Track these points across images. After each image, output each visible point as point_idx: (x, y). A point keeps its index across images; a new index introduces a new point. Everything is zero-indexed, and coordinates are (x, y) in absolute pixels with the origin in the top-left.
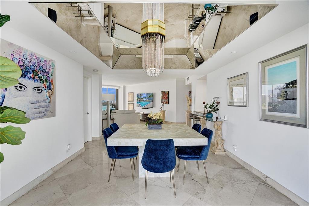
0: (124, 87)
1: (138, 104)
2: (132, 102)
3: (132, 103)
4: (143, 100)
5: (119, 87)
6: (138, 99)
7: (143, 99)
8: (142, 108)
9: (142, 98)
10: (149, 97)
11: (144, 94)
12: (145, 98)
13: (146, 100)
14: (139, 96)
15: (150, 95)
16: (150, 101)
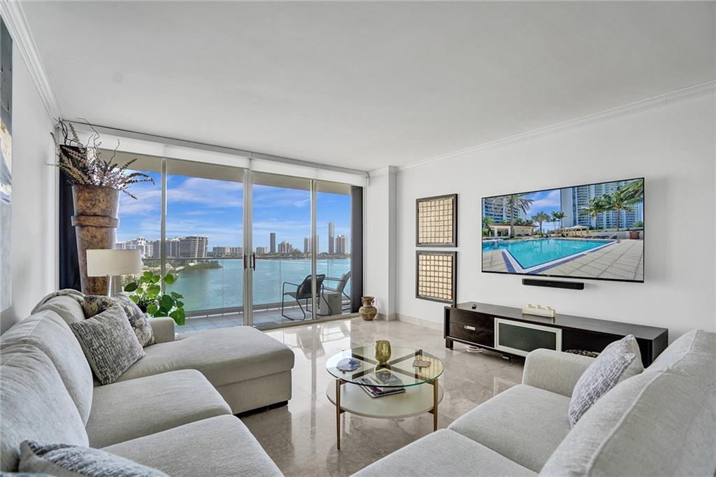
0: (395, 174)
1: (489, 253)
2: (447, 245)
3: (445, 253)
4: (529, 230)
5: (367, 175)
6: (496, 228)
8: (526, 282)
9: (524, 217)
10: (587, 210)
11: (540, 198)
12: (554, 220)
13: (557, 227)
14: (502, 209)
15: (603, 198)
16: (603, 237)
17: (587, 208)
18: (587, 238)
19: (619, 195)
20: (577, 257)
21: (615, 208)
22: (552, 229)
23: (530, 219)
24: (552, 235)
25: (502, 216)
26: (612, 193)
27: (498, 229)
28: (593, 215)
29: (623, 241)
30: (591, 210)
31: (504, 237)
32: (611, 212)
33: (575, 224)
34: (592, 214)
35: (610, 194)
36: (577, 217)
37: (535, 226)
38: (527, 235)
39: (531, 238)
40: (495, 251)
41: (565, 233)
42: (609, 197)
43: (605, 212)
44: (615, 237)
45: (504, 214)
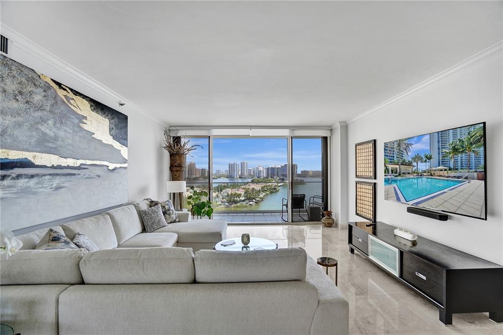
1: (386, 187)
2: (370, 178)
3: (369, 184)
4: (409, 169)
5: (331, 128)
6: (390, 167)
7: (410, 164)
8: (410, 210)
9: (408, 157)
10: (448, 153)
11: (417, 142)
12: (426, 161)
13: (427, 168)
14: (394, 151)
15: (458, 142)
16: (458, 177)
17: (448, 151)
18: (447, 177)
19: (469, 139)
20: (441, 194)
21: (467, 151)
22: (424, 169)
23: (410, 160)
24: (425, 174)
25: (394, 157)
26: (465, 138)
27: (391, 168)
28: (451, 158)
29: (473, 181)
30: (450, 153)
31: (395, 175)
32: (464, 155)
33: (439, 165)
34: (450, 156)
35: (463, 138)
36: (441, 159)
37: (414, 166)
38: (409, 173)
39: (411, 177)
40: (390, 186)
41: (433, 172)
42: (463, 141)
43: (459, 155)
44: (466, 178)
45: (395, 156)
